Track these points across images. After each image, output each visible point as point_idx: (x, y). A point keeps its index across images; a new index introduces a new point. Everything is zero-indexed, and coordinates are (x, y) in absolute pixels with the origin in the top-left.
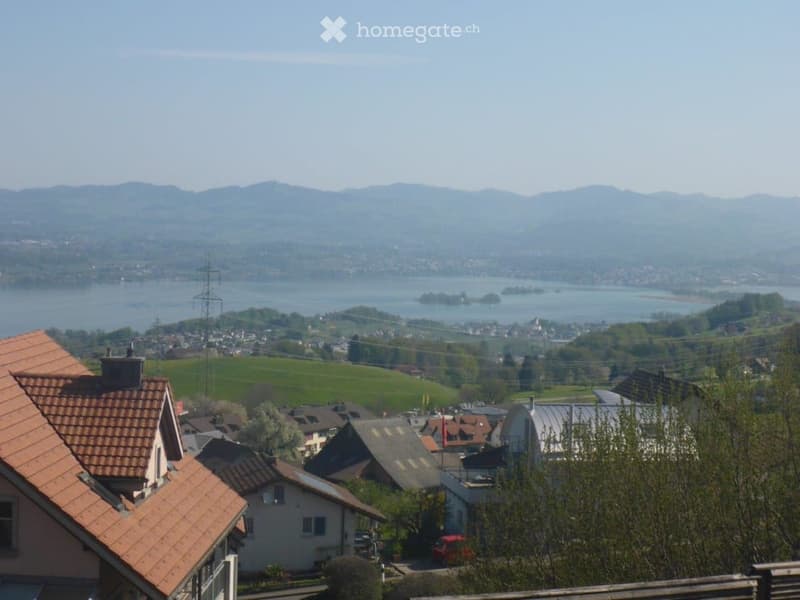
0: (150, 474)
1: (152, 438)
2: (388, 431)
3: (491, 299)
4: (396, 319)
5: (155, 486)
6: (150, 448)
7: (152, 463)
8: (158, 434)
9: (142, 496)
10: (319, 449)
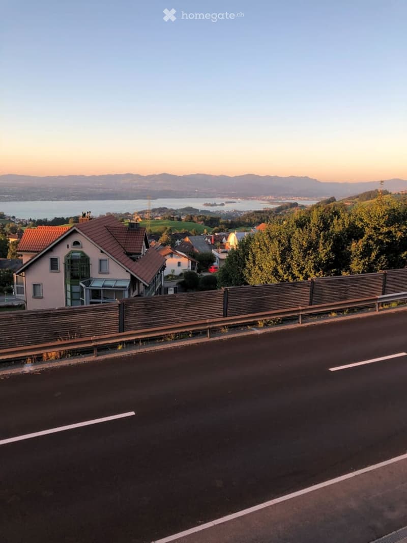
0: (142, 252)
1: (142, 243)
2: (197, 240)
3: (223, 205)
4: (198, 210)
5: (143, 255)
6: (142, 245)
7: (142, 249)
8: (144, 242)
9: (140, 258)
10: (179, 244)
